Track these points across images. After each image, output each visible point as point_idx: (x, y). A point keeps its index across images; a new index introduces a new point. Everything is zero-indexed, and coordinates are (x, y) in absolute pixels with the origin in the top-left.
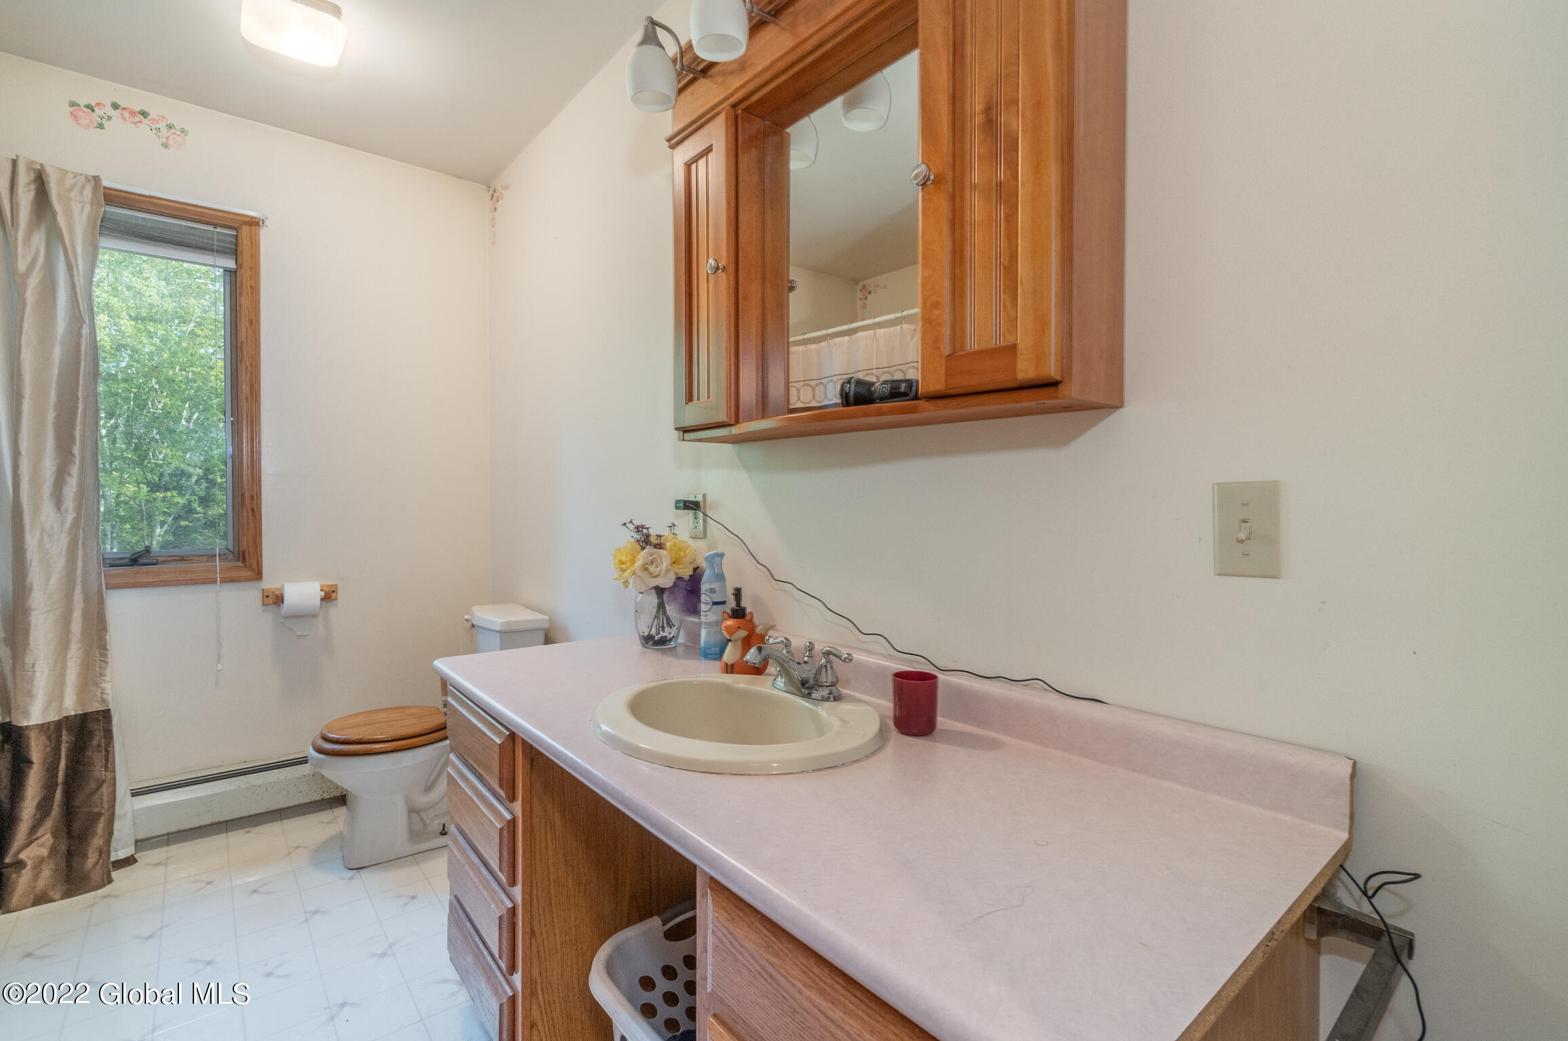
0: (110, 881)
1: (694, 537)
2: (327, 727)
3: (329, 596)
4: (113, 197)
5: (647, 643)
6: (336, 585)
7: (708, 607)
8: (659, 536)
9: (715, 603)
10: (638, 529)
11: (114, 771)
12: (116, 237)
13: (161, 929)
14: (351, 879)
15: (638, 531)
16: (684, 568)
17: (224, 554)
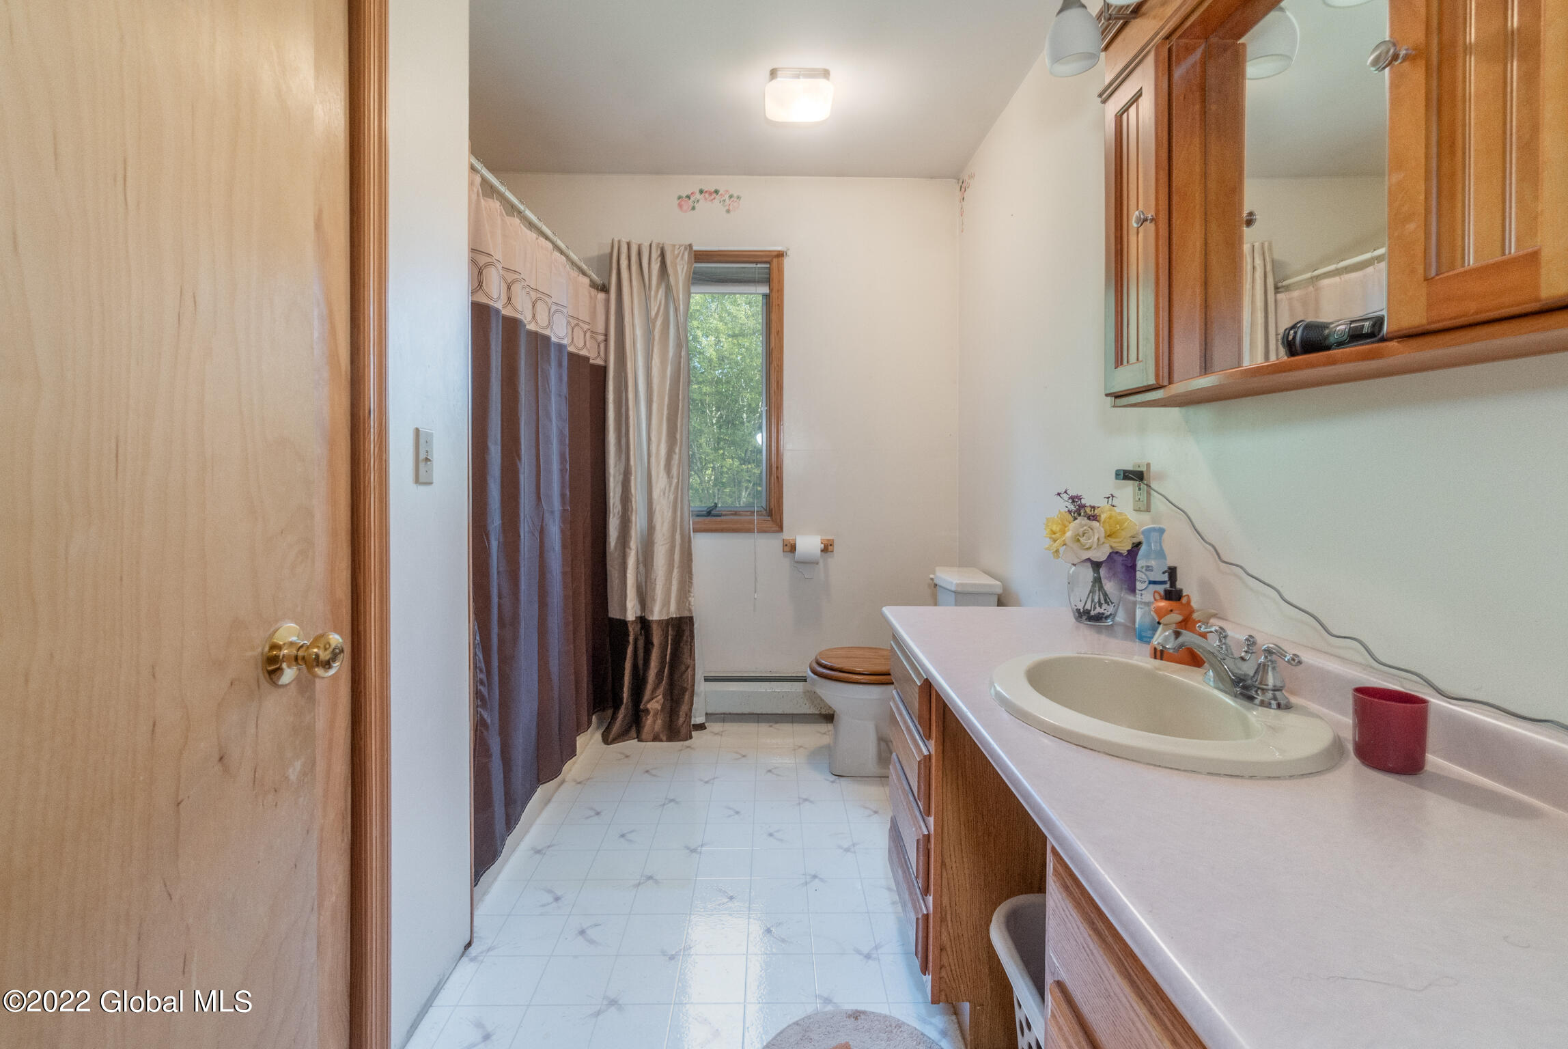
0: (691, 737)
1: (1138, 510)
2: (821, 653)
3: (827, 548)
4: (700, 256)
5: (1081, 617)
6: (833, 540)
7: (1144, 586)
8: (1093, 508)
9: (1151, 582)
10: (1074, 499)
11: (694, 660)
12: (701, 284)
13: (714, 779)
14: (833, 782)
15: (1073, 501)
16: (1120, 542)
17: (761, 511)
